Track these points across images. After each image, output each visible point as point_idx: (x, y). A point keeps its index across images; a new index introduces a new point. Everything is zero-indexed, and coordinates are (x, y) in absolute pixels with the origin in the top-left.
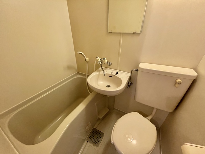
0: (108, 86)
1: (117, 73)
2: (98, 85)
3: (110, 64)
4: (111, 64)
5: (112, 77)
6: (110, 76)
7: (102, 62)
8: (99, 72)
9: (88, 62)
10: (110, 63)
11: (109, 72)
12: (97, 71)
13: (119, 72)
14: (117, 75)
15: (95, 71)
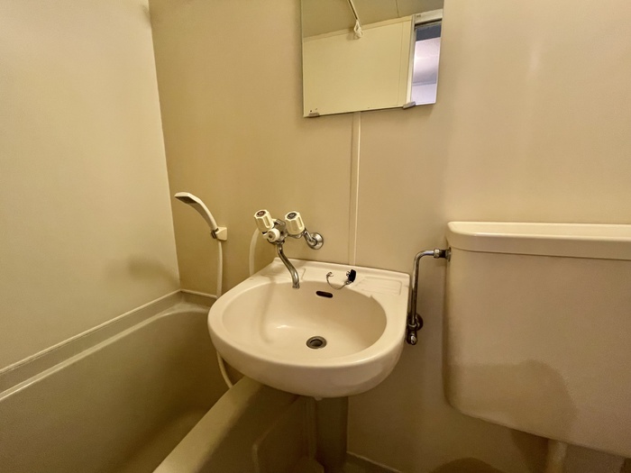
0: (317, 343)
1: (352, 276)
2: (267, 341)
3: (317, 242)
4: (322, 241)
5: (330, 296)
6: (319, 293)
7: (282, 233)
8: (272, 279)
9: (222, 241)
10: (318, 237)
11: (313, 274)
12: (263, 275)
13: (360, 271)
14: (351, 286)
15: (255, 272)
